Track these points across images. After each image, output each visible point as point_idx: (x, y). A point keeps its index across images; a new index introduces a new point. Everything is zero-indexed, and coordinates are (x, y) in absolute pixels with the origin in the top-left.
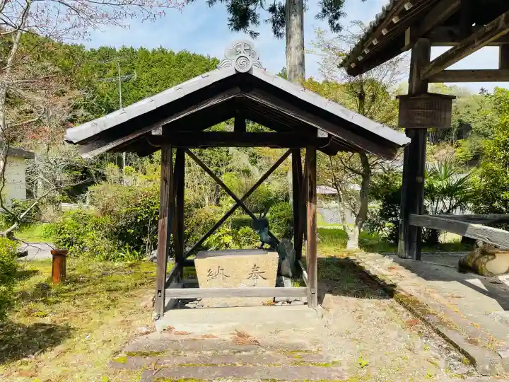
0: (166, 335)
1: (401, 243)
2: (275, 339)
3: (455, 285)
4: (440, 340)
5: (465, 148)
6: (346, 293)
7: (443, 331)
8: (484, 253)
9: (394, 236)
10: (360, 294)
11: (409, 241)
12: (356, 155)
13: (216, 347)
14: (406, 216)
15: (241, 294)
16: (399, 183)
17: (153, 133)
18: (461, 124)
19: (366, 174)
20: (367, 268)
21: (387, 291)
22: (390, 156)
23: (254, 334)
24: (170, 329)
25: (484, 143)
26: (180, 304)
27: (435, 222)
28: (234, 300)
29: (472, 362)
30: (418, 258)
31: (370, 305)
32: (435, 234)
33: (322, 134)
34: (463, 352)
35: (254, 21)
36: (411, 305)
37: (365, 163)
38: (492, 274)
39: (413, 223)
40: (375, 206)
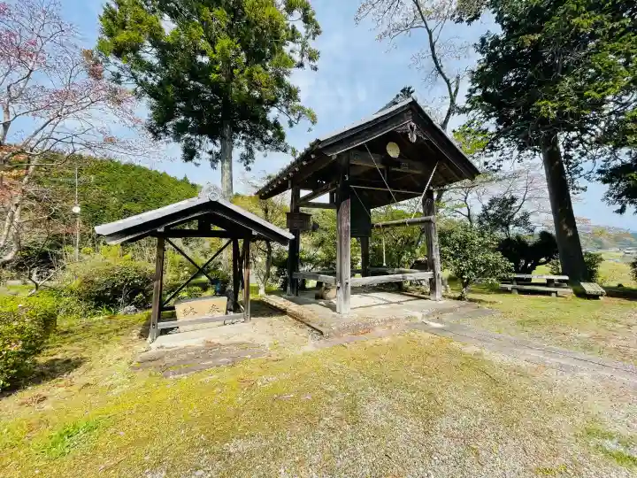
0: (161, 350)
1: (289, 288)
2: (228, 341)
3: (313, 306)
4: (308, 328)
5: (317, 237)
6: (263, 315)
7: (310, 324)
8: (326, 289)
9: (284, 286)
10: (270, 315)
11: (292, 287)
12: (264, 242)
13: (197, 350)
14: (291, 274)
15: (207, 321)
16: (286, 256)
17: (158, 230)
18: (314, 223)
19: (270, 252)
20: (271, 303)
21: (283, 312)
22: (286, 244)
23: (216, 341)
24: (162, 347)
25: (325, 235)
26: (165, 332)
27: (304, 275)
28: (199, 325)
29: (322, 333)
30: (297, 295)
31: (275, 319)
32: (304, 282)
33: (255, 233)
34: (318, 330)
35: (198, 157)
36: (295, 316)
37: (269, 247)
38: (329, 299)
39: (294, 277)
40: (274, 270)
